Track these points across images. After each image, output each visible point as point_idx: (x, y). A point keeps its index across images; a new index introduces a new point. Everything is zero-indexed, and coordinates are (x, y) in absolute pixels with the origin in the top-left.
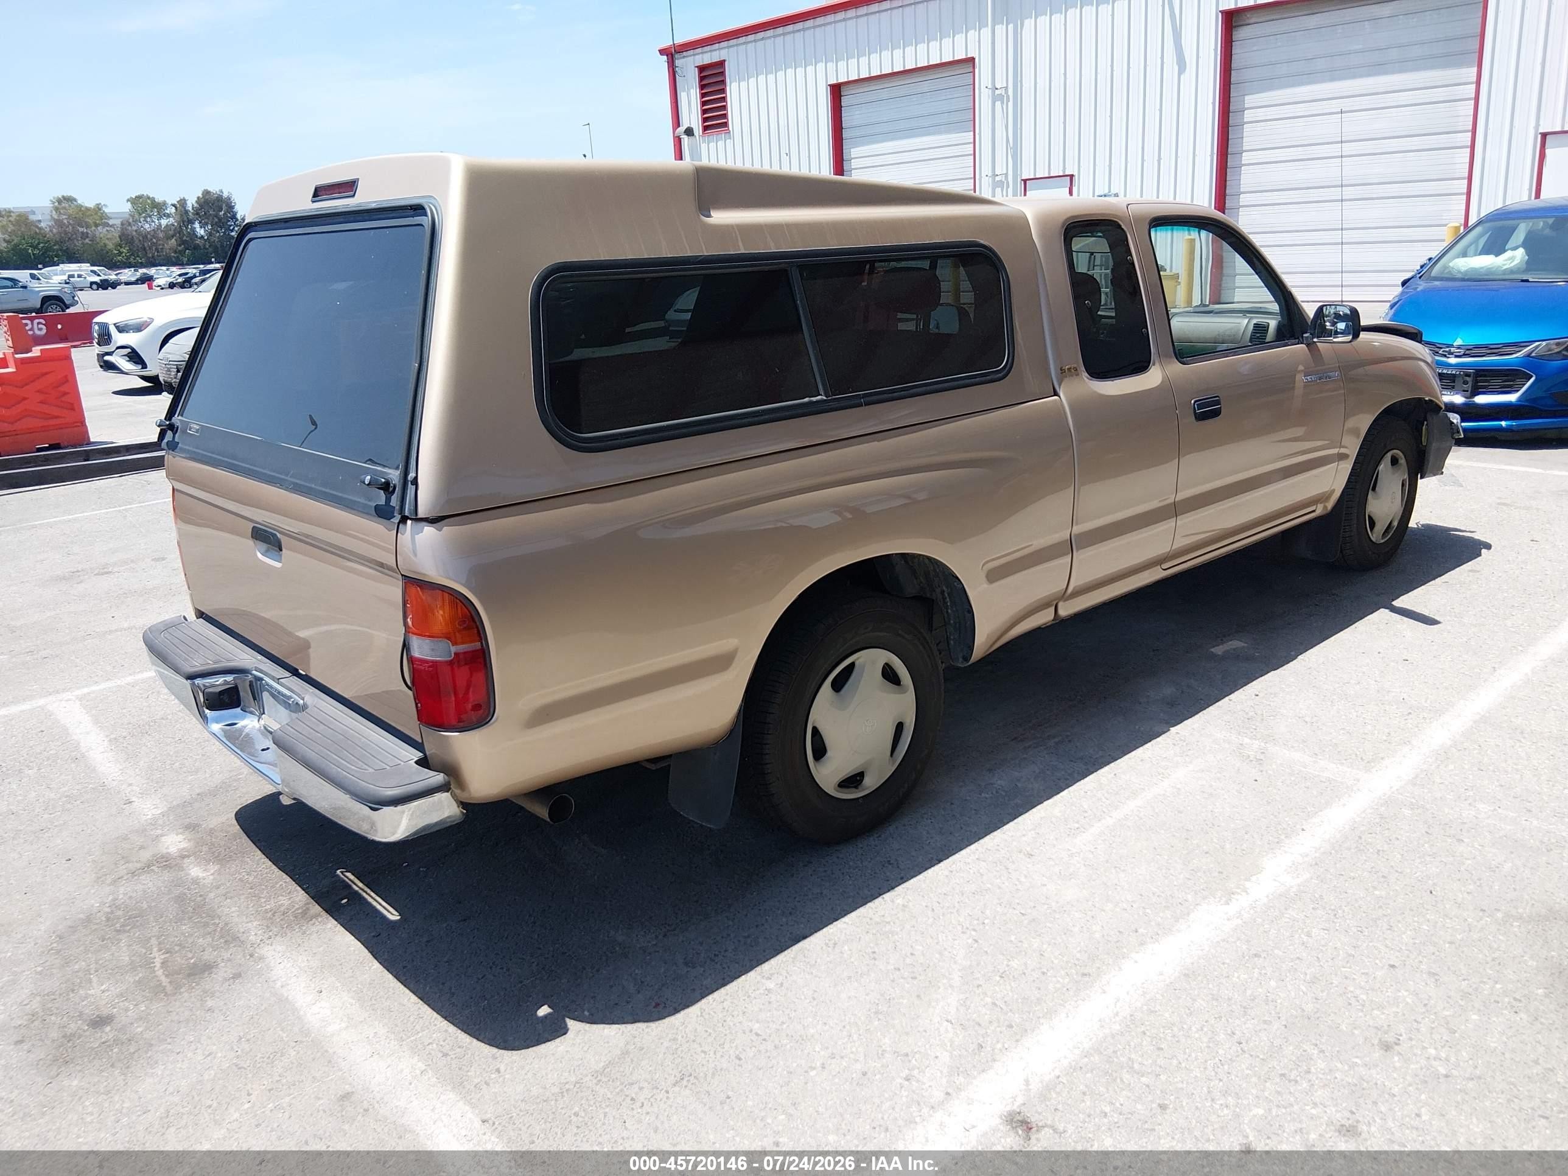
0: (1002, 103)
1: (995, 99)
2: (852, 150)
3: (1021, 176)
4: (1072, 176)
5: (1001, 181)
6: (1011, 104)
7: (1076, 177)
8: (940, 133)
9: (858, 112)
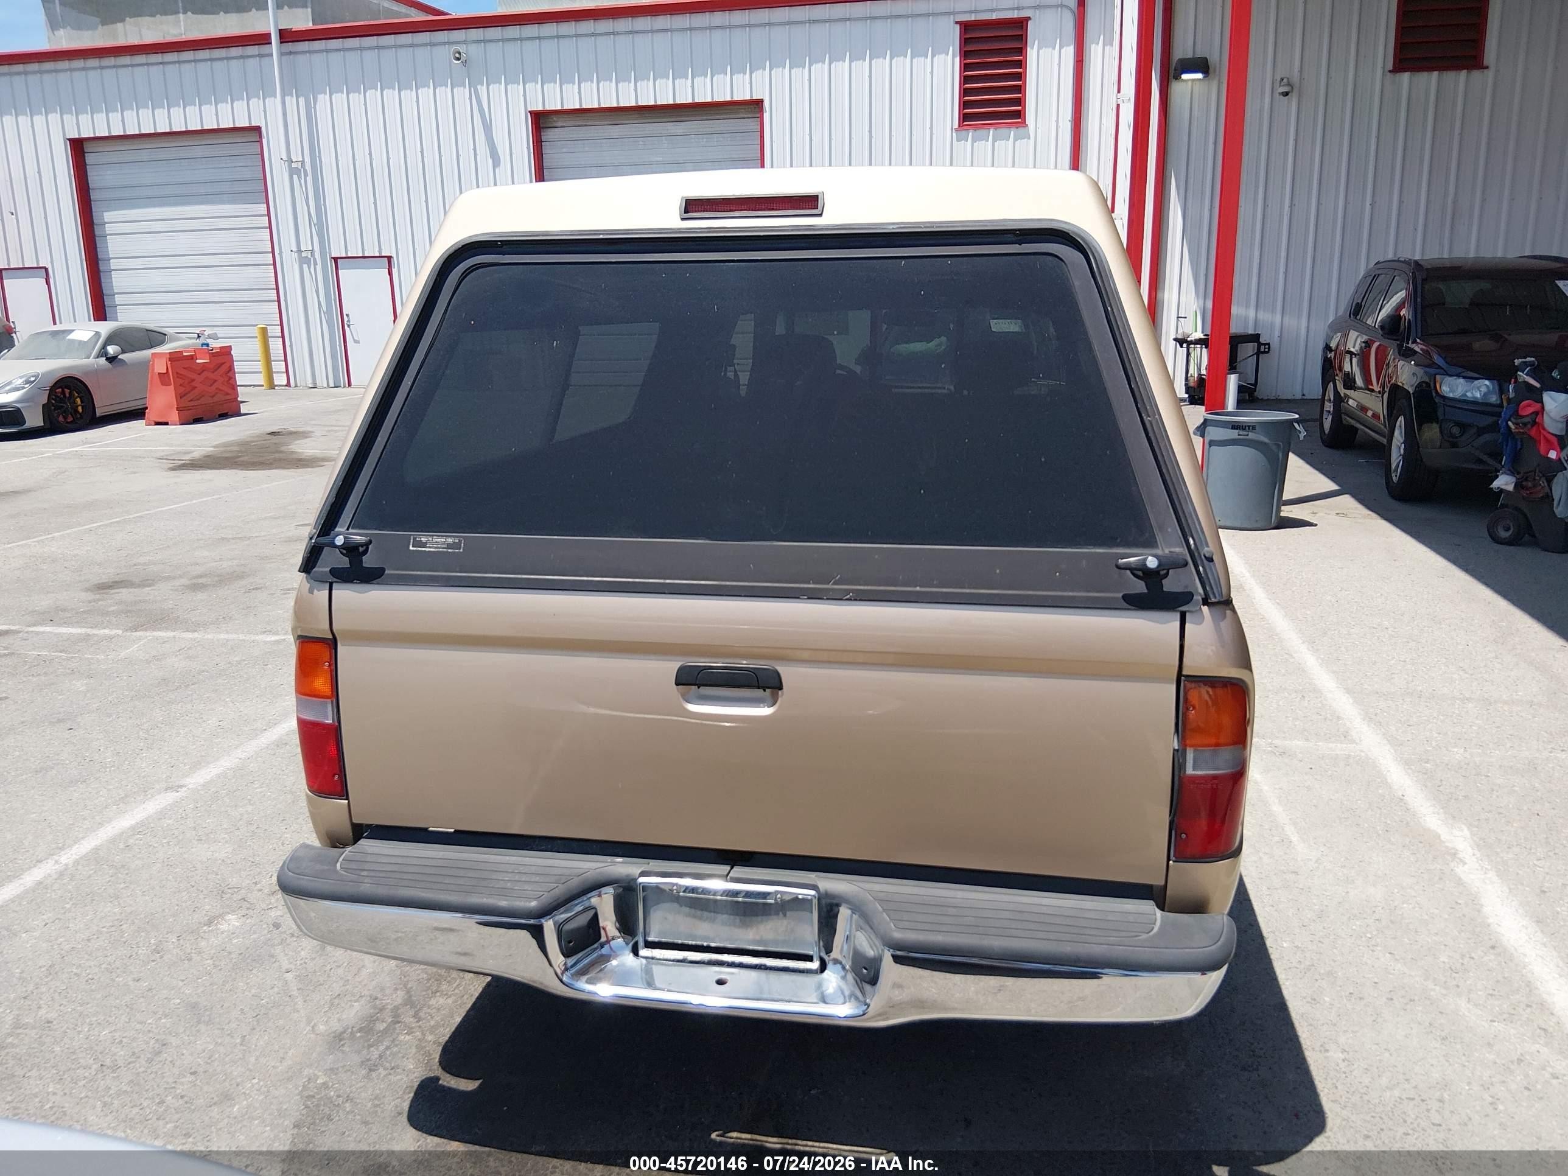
0: (299, 177)
1: (293, 171)
2: (105, 214)
3: (330, 254)
4: (389, 258)
5: (307, 257)
6: (309, 179)
7: (395, 258)
8: (222, 202)
9: (109, 172)
